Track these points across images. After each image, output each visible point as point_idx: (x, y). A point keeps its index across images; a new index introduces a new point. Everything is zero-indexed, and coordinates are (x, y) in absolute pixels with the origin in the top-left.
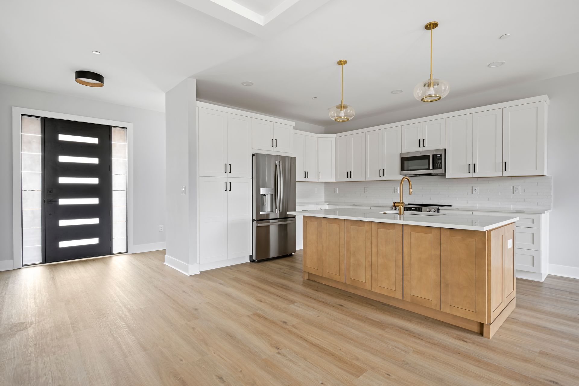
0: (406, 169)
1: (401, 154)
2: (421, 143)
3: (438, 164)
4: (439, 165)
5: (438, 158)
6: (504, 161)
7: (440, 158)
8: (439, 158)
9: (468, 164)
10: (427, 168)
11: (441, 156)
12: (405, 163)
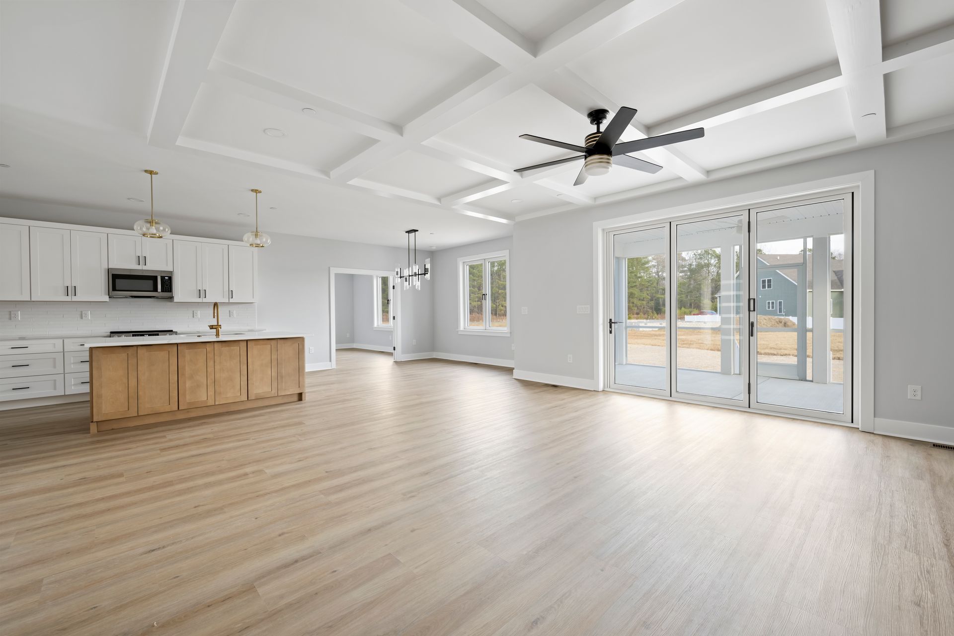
0: (117, 289)
1: (110, 270)
2: (141, 260)
3: (166, 287)
4: (168, 288)
5: (166, 281)
6: (231, 290)
7: (169, 280)
8: (167, 279)
9: (199, 289)
10: (152, 290)
11: (170, 278)
12: (117, 281)
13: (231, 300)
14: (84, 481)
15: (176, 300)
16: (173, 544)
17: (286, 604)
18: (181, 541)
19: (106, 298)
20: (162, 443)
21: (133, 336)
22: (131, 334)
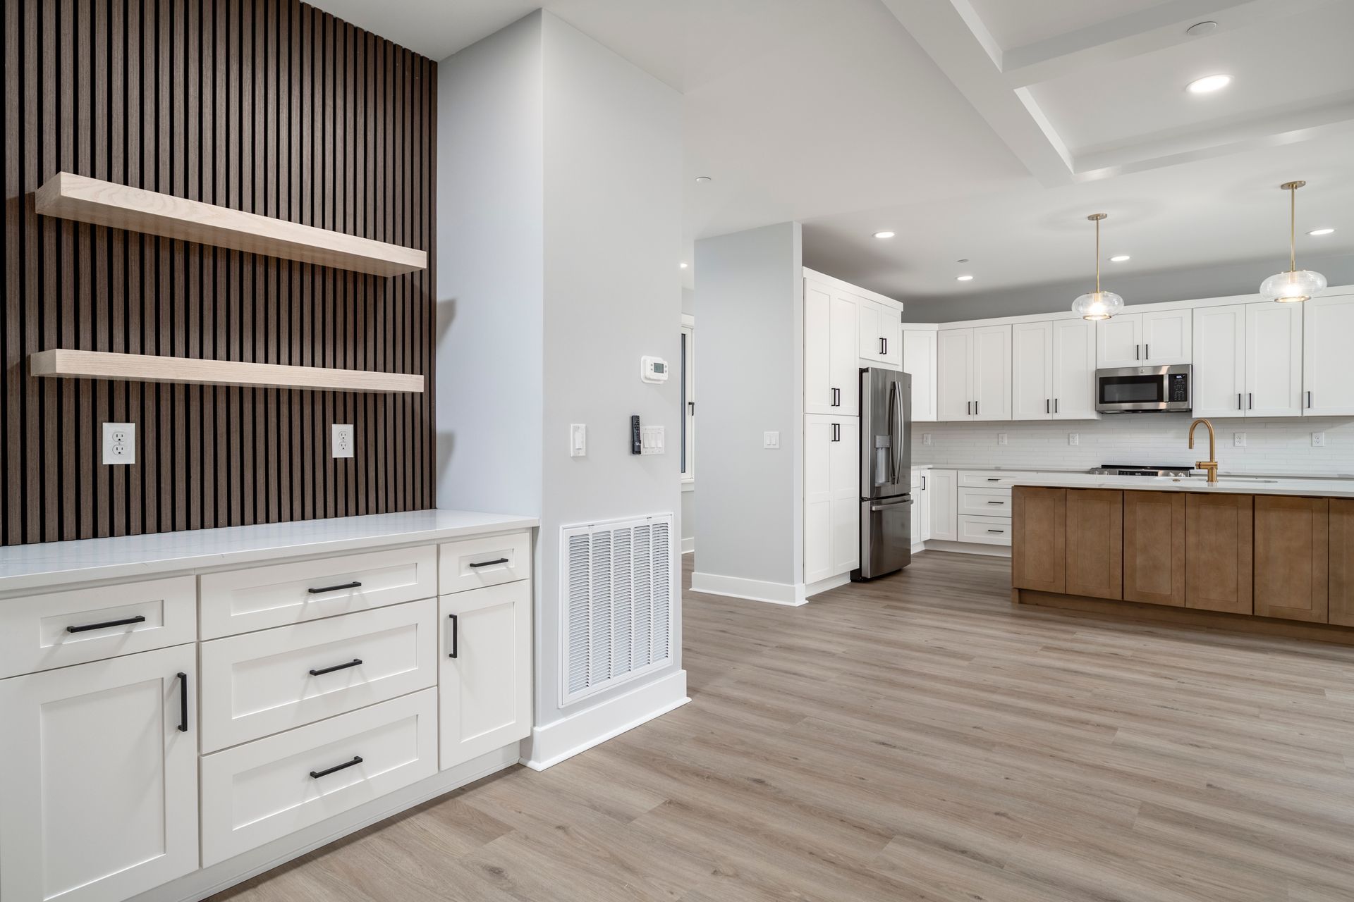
0: (1106, 400)
1: (1098, 371)
2: (1141, 351)
3: (1178, 393)
4: (1181, 394)
5: (1177, 382)
6: (1306, 390)
7: (1182, 382)
8: (1179, 380)
9: (1237, 393)
10: (1156, 398)
11: (1185, 377)
12: (1107, 388)
13: (1307, 413)
14: (940, 651)
15: (1196, 414)
16: (904, 749)
17: (885, 877)
18: (912, 751)
19: (1094, 416)
20: (1059, 639)
21: (1120, 473)
22: (1118, 470)
